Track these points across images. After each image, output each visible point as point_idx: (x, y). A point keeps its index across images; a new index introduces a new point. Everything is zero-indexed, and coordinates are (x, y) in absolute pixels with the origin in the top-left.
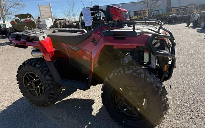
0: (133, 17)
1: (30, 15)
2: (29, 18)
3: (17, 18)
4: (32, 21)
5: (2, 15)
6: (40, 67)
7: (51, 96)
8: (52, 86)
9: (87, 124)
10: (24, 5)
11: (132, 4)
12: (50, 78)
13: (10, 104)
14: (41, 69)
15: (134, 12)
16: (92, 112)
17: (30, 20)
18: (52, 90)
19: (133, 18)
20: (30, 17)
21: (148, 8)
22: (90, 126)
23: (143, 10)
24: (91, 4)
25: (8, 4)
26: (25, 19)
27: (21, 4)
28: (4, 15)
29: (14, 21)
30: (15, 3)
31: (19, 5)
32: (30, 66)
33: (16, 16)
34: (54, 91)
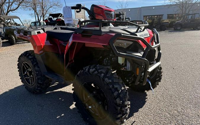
0: (164, 20)
1: (62, 14)
2: (60, 18)
3: (51, 17)
4: (62, 20)
5: (43, 14)
6: (32, 58)
7: (39, 85)
8: (40, 77)
9: (60, 115)
10: (61, 6)
11: (165, 7)
12: (39, 69)
13: (13, 88)
14: (32, 60)
15: (168, 15)
16: (71, 106)
17: (60, 19)
18: (39, 80)
19: (164, 22)
20: (61, 16)
21: (182, 11)
22: (61, 117)
23: (176, 13)
24: (122, 6)
25: (48, 5)
26: (57, 18)
27: (59, 5)
28: (44, 14)
29: (48, 19)
30: (54, 4)
31: (57, 6)
32: (25, 57)
33: (50, 15)
34: (41, 81)
